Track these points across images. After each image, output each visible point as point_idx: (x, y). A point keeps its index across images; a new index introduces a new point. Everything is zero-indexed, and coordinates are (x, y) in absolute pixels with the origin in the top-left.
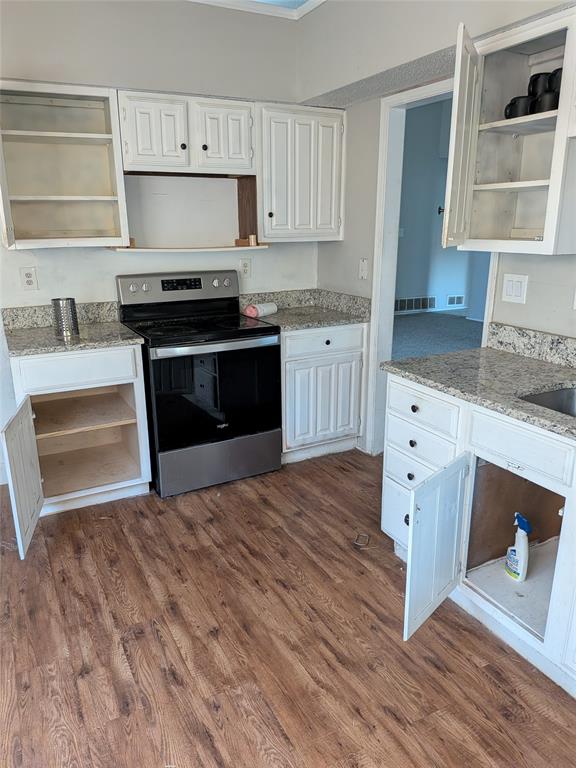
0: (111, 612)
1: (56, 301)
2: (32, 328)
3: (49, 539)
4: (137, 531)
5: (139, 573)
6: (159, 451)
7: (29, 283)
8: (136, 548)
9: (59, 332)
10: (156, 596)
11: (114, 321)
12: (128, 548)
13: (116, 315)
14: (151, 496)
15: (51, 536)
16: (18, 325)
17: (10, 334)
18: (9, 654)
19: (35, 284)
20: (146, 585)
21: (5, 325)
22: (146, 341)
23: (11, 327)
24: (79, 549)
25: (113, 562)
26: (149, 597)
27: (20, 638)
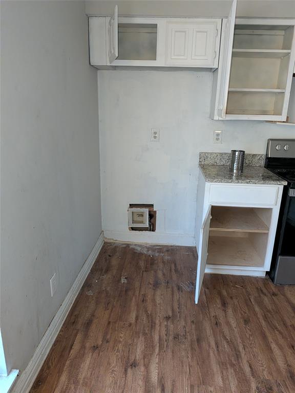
0: (248, 361)
1: (234, 151)
2: (213, 165)
3: (206, 290)
4: (260, 303)
5: (264, 337)
6: (279, 255)
7: (217, 139)
8: (260, 316)
9: (232, 170)
10: (278, 362)
11: (260, 166)
12: (255, 314)
13: (263, 163)
14: (266, 279)
15: (208, 288)
16: (206, 162)
17: (203, 167)
18: (186, 366)
19: (220, 140)
20: (270, 349)
21: (200, 161)
22: (289, 183)
23: (203, 163)
24: (224, 304)
25: (246, 322)
26: (273, 360)
27: (192, 357)
